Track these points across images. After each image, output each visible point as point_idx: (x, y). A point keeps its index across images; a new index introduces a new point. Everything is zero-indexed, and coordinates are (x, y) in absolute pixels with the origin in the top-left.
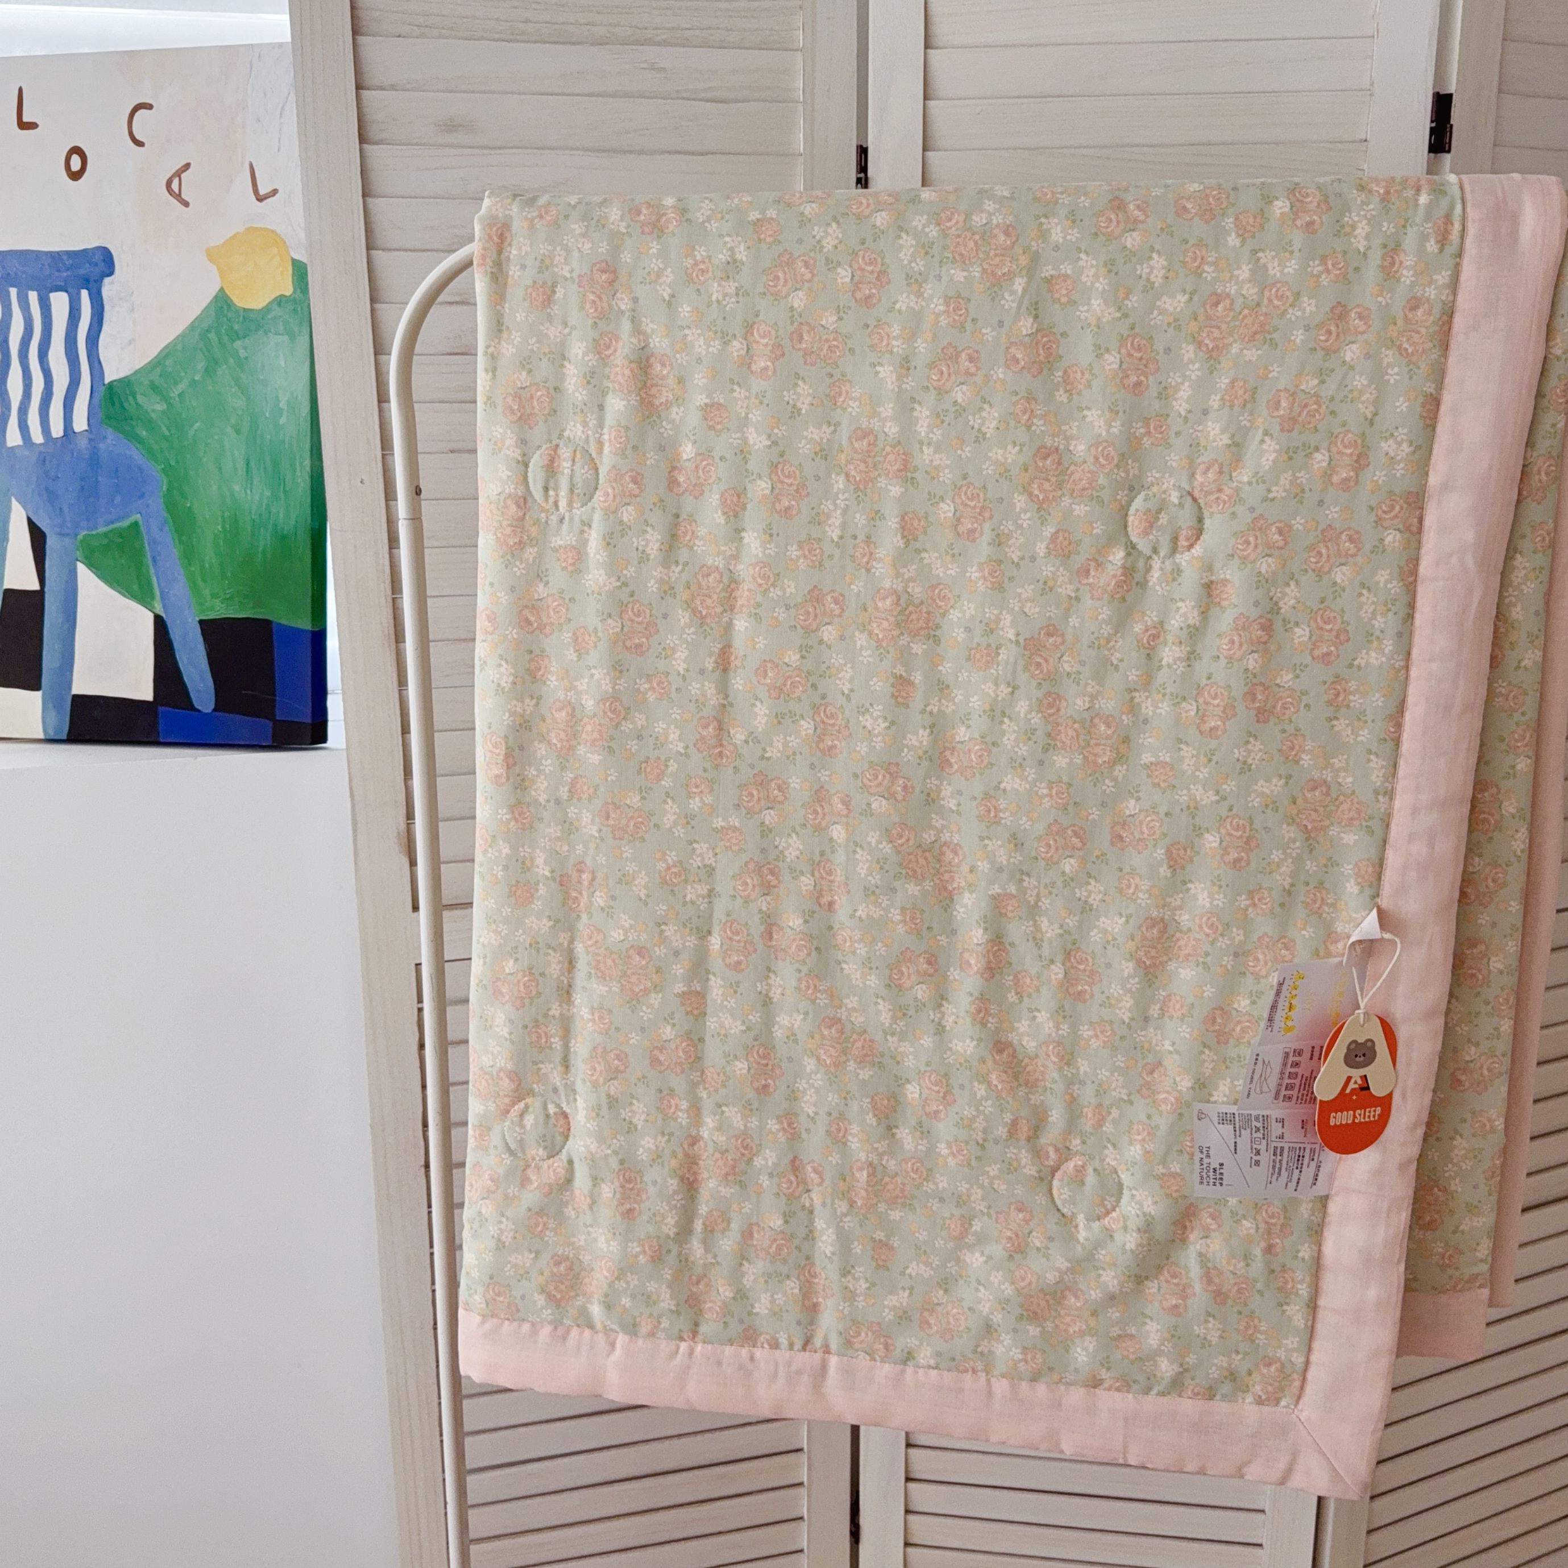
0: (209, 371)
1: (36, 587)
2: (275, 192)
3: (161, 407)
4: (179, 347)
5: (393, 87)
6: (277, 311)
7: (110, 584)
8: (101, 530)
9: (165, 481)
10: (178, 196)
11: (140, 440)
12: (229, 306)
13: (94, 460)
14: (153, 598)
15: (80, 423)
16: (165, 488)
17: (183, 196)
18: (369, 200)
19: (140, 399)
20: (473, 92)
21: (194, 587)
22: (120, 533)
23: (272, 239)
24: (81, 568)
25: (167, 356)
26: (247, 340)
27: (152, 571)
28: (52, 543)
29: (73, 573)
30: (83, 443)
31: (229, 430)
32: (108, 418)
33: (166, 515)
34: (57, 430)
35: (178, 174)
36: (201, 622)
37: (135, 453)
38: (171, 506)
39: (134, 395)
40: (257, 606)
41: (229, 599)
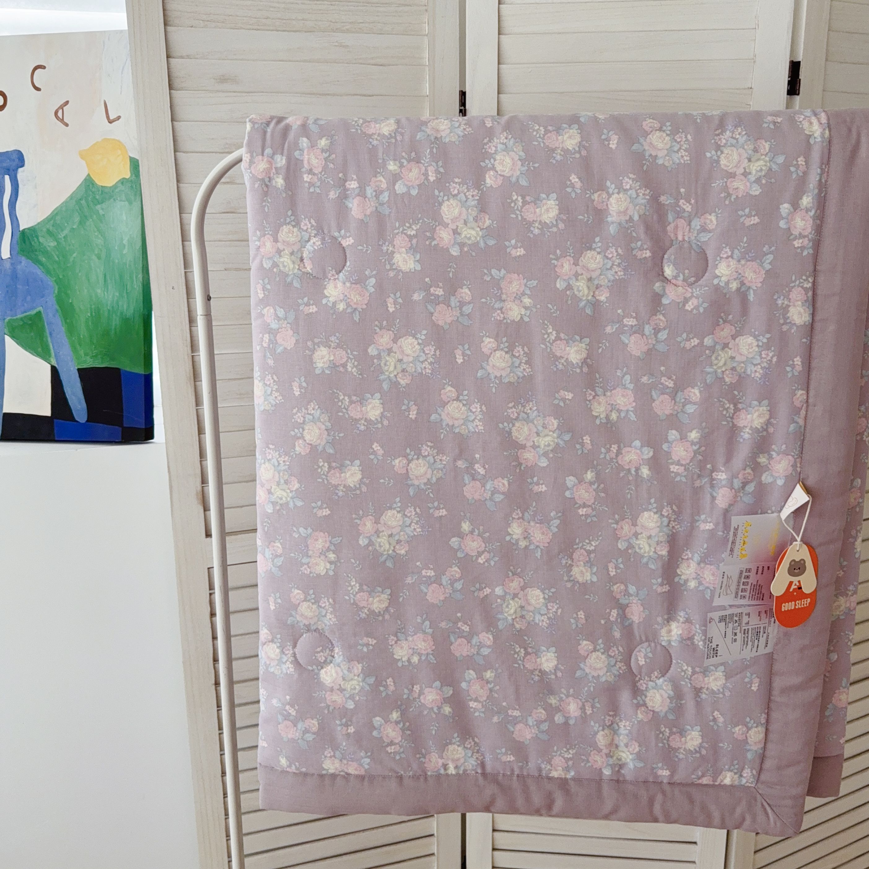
0: (82, 223)
2: (119, 118)
3: (53, 244)
4: (64, 209)
5: (188, 57)
6: (121, 187)
7: (24, 348)
8: (19, 316)
9: (57, 287)
10: (62, 121)
11: (42, 264)
12: (93, 184)
13: (14, 276)
14: (50, 356)
16: (56, 292)
17: (65, 120)
18: (175, 123)
19: (41, 239)
20: (236, 59)
22: (30, 318)
23: (118, 145)
24: (8, 339)
25: (57, 214)
26: (104, 205)
27: (49, 339)
31: (94, 257)
32: (22, 250)
33: (58, 307)
35: (62, 107)
36: (79, 370)
37: (38, 271)
38: (60, 301)
39: (37, 237)
40: (112, 359)
41: (94, 357)
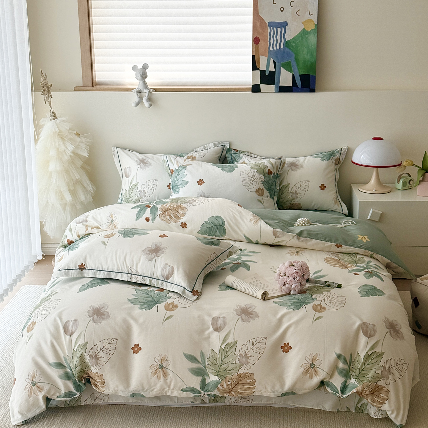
0: (302, 39)
1: (274, 70)
2: (312, 14)
3: (294, 44)
4: (297, 36)
6: (312, 31)
7: (285, 70)
8: (285, 62)
9: (295, 55)
10: (298, 14)
11: (291, 49)
12: (305, 30)
13: (284, 52)
14: (292, 71)
15: (282, 47)
17: (299, 14)
19: (291, 43)
21: (299, 70)
22: (288, 62)
23: (312, 21)
24: (281, 67)
25: (295, 37)
26: (307, 35)
27: (292, 67)
28: (277, 64)
29: (280, 68)
30: (282, 50)
31: (305, 48)
32: (286, 46)
33: (295, 60)
34: (278, 48)
35: (298, 11)
36: (299, 75)
37: (290, 51)
38: (296, 59)
39: (290, 43)
40: (308, 72)
41: (304, 72)
